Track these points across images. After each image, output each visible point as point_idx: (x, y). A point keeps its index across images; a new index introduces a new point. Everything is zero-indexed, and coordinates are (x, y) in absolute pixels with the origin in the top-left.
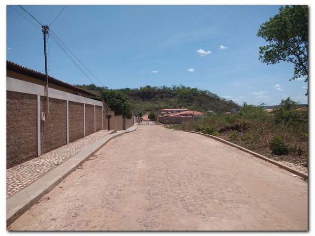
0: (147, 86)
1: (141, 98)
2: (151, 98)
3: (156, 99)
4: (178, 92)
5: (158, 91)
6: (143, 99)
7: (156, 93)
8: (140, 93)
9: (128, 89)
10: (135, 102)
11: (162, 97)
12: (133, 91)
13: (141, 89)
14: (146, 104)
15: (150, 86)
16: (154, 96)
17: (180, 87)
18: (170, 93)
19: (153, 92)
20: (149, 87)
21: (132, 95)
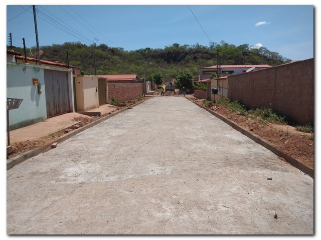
0: (175, 45)
1: (165, 60)
2: (179, 61)
3: (188, 61)
4: (218, 51)
5: (190, 52)
6: (168, 62)
7: (186, 54)
8: (164, 54)
9: (149, 49)
10: (158, 65)
11: (195, 58)
12: (155, 51)
13: (167, 48)
14: (172, 68)
15: (178, 45)
16: (183, 57)
17: (220, 45)
18: (207, 53)
20: (176, 45)
21: (153, 57)
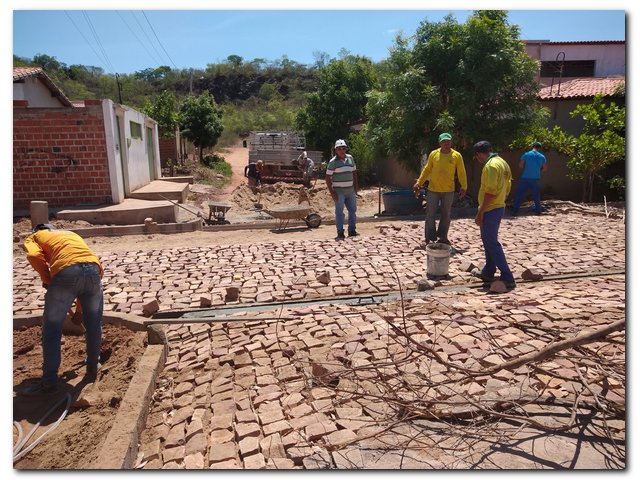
0: (231, 58)
2: (245, 97)
3: (267, 98)
5: (269, 75)
7: (262, 79)
8: (208, 80)
9: (167, 69)
11: (284, 90)
12: (185, 74)
13: (212, 68)
15: (240, 59)
16: (255, 89)
18: (310, 77)
19: (254, 75)
20: (235, 60)
21: (179, 87)
